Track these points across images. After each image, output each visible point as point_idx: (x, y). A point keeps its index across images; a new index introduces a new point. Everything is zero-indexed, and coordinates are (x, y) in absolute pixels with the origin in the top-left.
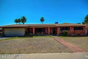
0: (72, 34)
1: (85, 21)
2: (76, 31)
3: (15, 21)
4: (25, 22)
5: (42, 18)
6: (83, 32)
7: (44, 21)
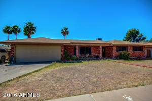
1: (127, 39)
4: (33, 33)
5: (65, 29)
6: (143, 53)
7: (67, 34)
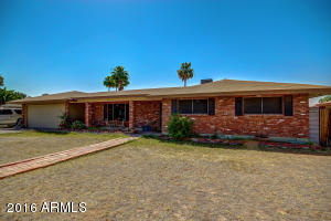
0: (225, 132)
2: (247, 116)
3: (105, 83)
6: (295, 122)
